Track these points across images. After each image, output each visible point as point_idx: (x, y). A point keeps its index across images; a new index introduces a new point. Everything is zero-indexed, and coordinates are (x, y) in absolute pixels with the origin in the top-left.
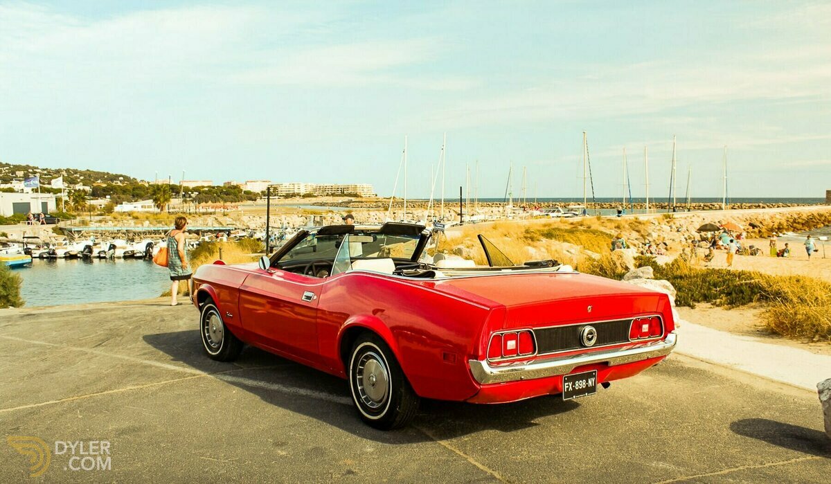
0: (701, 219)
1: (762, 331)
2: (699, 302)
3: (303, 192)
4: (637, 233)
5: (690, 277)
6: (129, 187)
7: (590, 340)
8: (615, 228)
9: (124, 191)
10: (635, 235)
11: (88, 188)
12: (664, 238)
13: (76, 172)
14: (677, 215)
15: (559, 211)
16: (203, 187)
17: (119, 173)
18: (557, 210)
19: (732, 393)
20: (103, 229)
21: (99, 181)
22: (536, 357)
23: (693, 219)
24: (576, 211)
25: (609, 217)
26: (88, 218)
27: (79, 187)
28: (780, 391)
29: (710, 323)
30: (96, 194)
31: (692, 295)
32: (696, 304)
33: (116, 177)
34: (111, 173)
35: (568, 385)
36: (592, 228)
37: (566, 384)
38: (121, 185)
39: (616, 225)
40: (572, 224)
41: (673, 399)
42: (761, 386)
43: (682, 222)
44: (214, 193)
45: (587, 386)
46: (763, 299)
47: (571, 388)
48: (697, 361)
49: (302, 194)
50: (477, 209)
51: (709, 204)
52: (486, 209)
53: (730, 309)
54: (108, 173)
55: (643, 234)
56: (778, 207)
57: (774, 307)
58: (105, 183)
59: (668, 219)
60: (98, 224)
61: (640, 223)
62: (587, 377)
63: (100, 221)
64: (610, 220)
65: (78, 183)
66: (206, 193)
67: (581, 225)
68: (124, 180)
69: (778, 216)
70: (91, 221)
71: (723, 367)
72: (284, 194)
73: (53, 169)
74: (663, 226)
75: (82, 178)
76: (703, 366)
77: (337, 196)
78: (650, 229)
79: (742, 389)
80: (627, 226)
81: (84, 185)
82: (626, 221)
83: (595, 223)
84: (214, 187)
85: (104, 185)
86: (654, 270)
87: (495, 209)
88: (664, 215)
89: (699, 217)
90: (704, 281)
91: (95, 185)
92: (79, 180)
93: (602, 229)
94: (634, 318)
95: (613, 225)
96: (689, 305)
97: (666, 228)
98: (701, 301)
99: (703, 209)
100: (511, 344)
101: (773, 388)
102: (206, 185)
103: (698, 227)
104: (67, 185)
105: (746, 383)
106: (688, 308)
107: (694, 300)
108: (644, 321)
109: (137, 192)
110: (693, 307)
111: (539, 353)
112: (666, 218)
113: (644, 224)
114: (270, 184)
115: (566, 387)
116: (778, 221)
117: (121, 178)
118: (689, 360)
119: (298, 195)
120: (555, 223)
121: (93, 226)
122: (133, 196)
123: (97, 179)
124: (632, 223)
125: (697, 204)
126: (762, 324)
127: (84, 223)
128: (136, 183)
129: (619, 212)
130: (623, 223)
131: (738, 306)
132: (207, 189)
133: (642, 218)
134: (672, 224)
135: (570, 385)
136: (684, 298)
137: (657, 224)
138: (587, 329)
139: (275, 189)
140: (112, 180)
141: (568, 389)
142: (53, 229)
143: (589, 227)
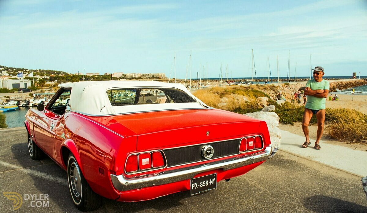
0: (300, 85)
1: (327, 137)
2: (295, 122)
3: (137, 77)
4: (273, 91)
5: (292, 110)
6: (65, 77)
7: (208, 154)
8: (264, 89)
9: (63, 78)
10: (272, 92)
11: (48, 77)
12: (285, 93)
13: (43, 71)
14: (290, 83)
15: (242, 83)
16: (95, 76)
17: (61, 71)
18: (241, 82)
19: (309, 176)
20: (50, 94)
21: (53, 74)
22: (166, 169)
23: (298, 85)
24: (249, 83)
25: (261, 85)
26: (44, 90)
27: (45, 77)
28: (337, 174)
29: (301, 133)
30: (51, 79)
31: (293, 119)
32: (294, 123)
33: (60, 72)
34: (57, 71)
35: (195, 185)
36: (254, 89)
37: (193, 184)
38: (62, 76)
39: (264, 88)
40: (245, 87)
41: (274, 183)
42: (325, 172)
43: (293, 86)
44: (100, 78)
45: (209, 184)
46: (327, 120)
47: (196, 186)
48: (292, 155)
49: (136, 78)
50: (208, 83)
51: (304, 79)
52: (212, 82)
53: (311, 125)
54: (56, 71)
55: (276, 91)
56: (333, 80)
57: (332, 124)
58: (55, 75)
59: (287, 85)
60: (48, 92)
61: (275, 87)
62: (209, 179)
63: (49, 91)
64: (262, 86)
65: (44, 75)
66: (97, 78)
67: (249, 88)
68: (63, 74)
69: (333, 84)
70: (45, 91)
71: (305, 159)
72: (129, 78)
73: (34, 70)
74: (285, 88)
75: (46, 73)
76: (295, 159)
77: (151, 78)
78: (279, 89)
79: (315, 174)
80: (269, 88)
81: (46, 76)
82: (269, 86)
83: (255, 87)
84: (100, 76)
85: (55, 76)
86: (276, 106)
87: (215, 82)
88: (285, 84)
89: (300, 84)
90: (298, 112)
91: (51, 76)
92: (44, 74)
93: (258, 89)
94: (243, 138)
95: (263, 88)
96: (291, 124)
97: (286, 89)
98: (297, 121)
99: (302, 81)
100: (145, 161)
101: (333, 173)
102: (96, 75)
103: (299, 88)
104: (39, 76)
105: (317, 169)
106: (290, 125)
107: (294, 121)
108: (250, 139)
109: (68, 78)
110: (293, 125)
111: (168, 166)
112: (286, 85)
113: (276, 87)
114: (123, 74)
115: (193, 186)
116: (333, 85)
117: (62, 73)
118: (287, 155)
119: (135, 78)
120: (238, 87)
121: (46, 93)
122: (67, 80)
123: (52, 74)
124: (271, 87)
125: (300, 79)
126: (326, 133)
127: (42, 92)
128: (68, 74)
129: (266, 82)
130: (267, 87)
131: (315, 124)
132: (97, 77)
133: (276, 85)
134: (288, 87)
135: (196, 185)
136: (288, 120)
137: (282, 87)
138: (207, 147)
139: (125, 76)
140: (58, 74)
141: (194, 188)
142: (29, 94)
143: (253, 89)
